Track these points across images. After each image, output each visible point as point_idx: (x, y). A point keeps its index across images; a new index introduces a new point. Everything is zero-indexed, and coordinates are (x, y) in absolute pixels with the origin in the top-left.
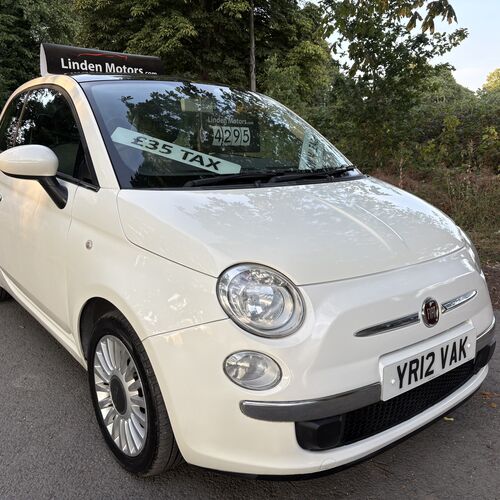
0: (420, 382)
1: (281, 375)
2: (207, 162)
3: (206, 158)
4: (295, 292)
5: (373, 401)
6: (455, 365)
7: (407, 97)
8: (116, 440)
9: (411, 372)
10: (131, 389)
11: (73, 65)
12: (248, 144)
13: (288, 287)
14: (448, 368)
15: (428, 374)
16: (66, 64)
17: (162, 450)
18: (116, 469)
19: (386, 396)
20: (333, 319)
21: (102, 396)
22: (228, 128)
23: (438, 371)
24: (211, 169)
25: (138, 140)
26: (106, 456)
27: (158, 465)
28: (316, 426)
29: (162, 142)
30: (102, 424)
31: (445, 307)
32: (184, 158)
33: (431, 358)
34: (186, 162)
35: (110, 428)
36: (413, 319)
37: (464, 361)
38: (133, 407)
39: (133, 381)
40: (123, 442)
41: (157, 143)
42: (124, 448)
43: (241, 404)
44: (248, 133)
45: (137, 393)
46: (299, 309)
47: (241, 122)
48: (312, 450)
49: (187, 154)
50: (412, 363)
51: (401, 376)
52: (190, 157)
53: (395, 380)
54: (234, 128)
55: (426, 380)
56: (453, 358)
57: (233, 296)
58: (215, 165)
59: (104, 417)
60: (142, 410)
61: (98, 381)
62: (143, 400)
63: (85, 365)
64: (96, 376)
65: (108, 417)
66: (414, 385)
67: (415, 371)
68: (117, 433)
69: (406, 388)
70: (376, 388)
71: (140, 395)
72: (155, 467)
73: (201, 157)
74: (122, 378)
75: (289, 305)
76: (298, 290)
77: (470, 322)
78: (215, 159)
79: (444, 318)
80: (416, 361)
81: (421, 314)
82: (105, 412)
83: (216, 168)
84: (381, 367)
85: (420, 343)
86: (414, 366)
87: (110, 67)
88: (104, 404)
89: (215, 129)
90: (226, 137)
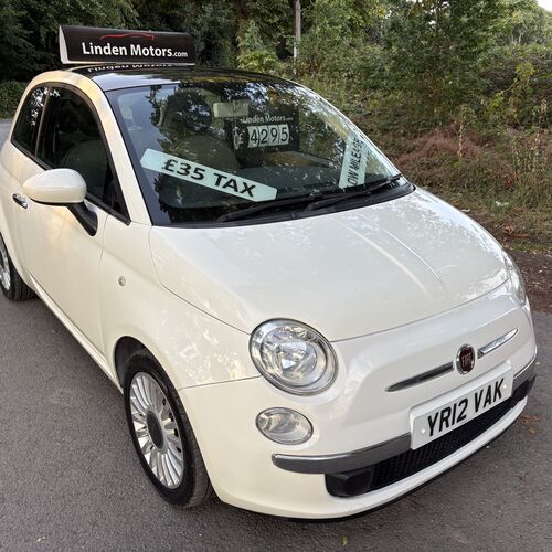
0: (452, 428)
1: (312, 431)
2: (241, 187)
3: (240, 180)
4: (328, 351)
5: (404, 450)
6: (489, 407)
7: (474, 41)
8: (154, 470)
9: (442, 420)
10: (167, 427)
11: (95, 50)
12: (287, 142)
13: (322, 343)
14: (482, 410)
15: (459, 420)
16: (88, 49)
17: (198, 489)
18: (154, 497)
19: (415, 446)
20: (368, 372)
21: (138, 426)
22: (265, 127)
23: (471, 414)
24: (246, 196)
25: (168, 163)
26: (145, 483)
27: (193, 501)
28: (347, 477)
29: (194, 165)
30: (140, 453)
31: (481, 354)
32: (218, 184)
33: (463, 405)
34: (220, 188)
35: (147, 457)
36: (447, 368)
37: (499, 401)
38: (168, 443)
39: (169, 420)
40: (161, 474)
41: (189, 167)
42: (162, 479)
43: (273, 457)
44: (287, 131)
45: (173, 432)
46: (330, 368)
47: (279, 119)
48: (342, 497)
49: (220, 177)
50: (443, 411)
51: (432, 425)
52: (224, 182)
53: (425, 430)
54: (271, 127)
55: (457, 425)
56: (488, 400)
57: (265, 351)
58: (248, 189)
59: (142, 446)
60: (179, 450)
61: (134, 412)
62: (179, 441)
63: (121, 390)
64: (132, 406)
65: (145, 447)
66: (446, 431)
67: (446, 419)
68: (154, 464)
69: (437, 435)
70: (407, 438)
71: (176, 434)
72: (191, 502)
73: (235, 182)
74: (159, 415)
75: (321, 363)
76: (330, 347)
77: (509, 362)
78: (250, 183)
79: (478, 363)
80: (449, 409)
81: (455, 360)
82: (142, 441)
83: (251, 195)
84: (412, 418)
85: (457, 391)
86: (446, 414)
87: (136, 50)
88: (140, 434)
89: (251, 129)
90: (262, 137)
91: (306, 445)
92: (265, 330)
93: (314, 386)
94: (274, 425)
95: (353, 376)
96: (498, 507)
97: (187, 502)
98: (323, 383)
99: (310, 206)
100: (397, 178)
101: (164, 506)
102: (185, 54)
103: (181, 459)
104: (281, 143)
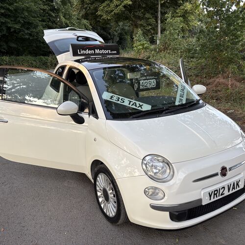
0: (218, 198)
1: (164, 196)
2: (138, 105)
3: (138, 103)
4: (171, 167)
5: (199, 205)
6: (234, 191)
8: (105, 211)
9: (214, 194)
10: (110, 194)
11: (83, 52)
12: (155, 86)
13: (168, 164)
14: (231, 192)
15: (222, 195)
16: (80, 52)
17: (122, 217)
18: (105, 221)
19: (204, 204)
20: (186, 175)
21: (99, 194)
22: (146, 81)
23: (226, 193)
24: (140, 108)
25: (112, 97)
26: (101, 215)
27: (120, 221)
28: (177, 214)
29: (121, 97)
30: (99, 204)
31: (230, 169)
32: (129, 104)
33: (223, 189)
34: (130, 106)
35: (102, 206)
36: (216, 175)
37: (238, 189)
38: (111, 200)
39: (111, 191)
40: (108, 211)
41: (119, 98)
42: (108, 214)
43: (150, 205)
44: (155, 82)
45: (113, 195)
46: (172, 173)
47: (151, 77)
48: (176, 221)
49: (130, 102)
50: (215, 191)
51: (210, 196)
52: (132, 103)
53: (208, 197)
54: (149, 81)
55: (221, 197)
56: (234, 188)
57: (147, 166)
58: (140, 106)
60: (115, 202)
61: (98, 188)
62: (115, 199)
63: (93, 181)
64: (97, 186)
65: (102, 202)
66: (216, 199)
67: (216, 194)
68: (105, 208)
69: (212, 200)
70: (200, 200)
71: (114, 196)
72: (119, 222)
73: (136, 103)
74: (108, 189)
75: (168, 171)
76: (171, 165)
77: (242, 173)
78: (141, 104)
79: (229, 173)
80: (217, 190)
81: (219, 172)
82: (100, 200)
83: (141, 108)
84: (202, 193)
85: (219, 183)
86: (216, 192)
87: (97, 51)
88: (100, 197)
89: (141, 82)
90: (145, 85)
91: (163, 200)
92: (147, 158)
93: (166, 179)
94: (151, 193)
95: (180, 176)
96: (239, 231)
97: (118, 222)
98: (169, 178)
99: (164, 112)
100: (199, 100)
101: (109, 224)
102: (116, 52)
103: (116, 205)
104: (153, 87)
